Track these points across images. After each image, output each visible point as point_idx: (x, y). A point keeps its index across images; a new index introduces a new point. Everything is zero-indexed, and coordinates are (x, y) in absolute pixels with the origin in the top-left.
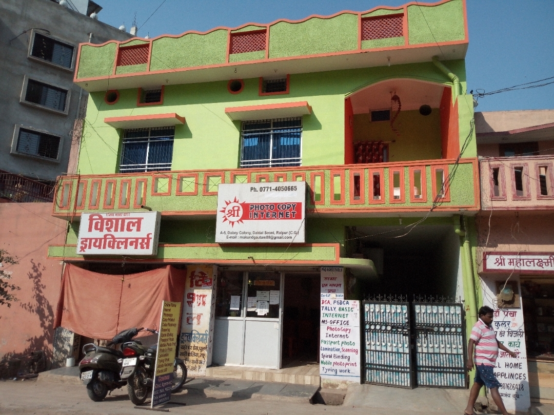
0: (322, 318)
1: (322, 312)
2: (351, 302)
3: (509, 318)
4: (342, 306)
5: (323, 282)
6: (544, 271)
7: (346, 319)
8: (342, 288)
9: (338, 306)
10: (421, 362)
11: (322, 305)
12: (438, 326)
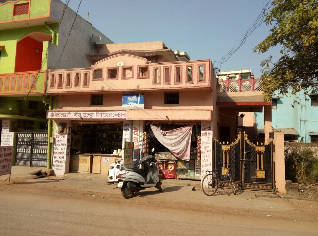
0: (2, 140)
1: (2, 137)
2: (11, 133)
3: (62, 138)
4: (8, 135)
5: (3, 125)
6: (66, 119)
7: (9, 140)
8: (9, 127)
9: (7, 135)
10: (34, 157)
11: (2, 135)
12: (41, 142)
